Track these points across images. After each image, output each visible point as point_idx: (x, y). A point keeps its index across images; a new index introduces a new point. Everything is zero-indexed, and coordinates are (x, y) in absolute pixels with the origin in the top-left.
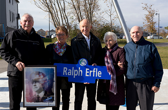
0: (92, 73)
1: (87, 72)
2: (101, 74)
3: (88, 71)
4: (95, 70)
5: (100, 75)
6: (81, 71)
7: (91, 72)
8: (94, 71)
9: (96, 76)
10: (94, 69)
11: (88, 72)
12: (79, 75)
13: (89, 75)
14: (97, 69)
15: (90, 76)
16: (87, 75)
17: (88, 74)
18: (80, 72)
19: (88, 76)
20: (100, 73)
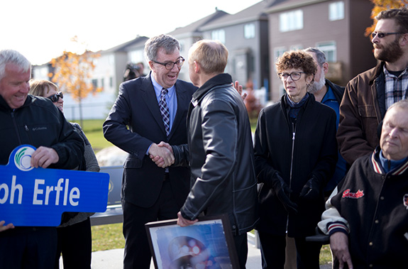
0: (53, 194)
1: (37, 191)
2: (78, 196)
3: (40, 187)
4: (63, 185)
5: (75, 200)
6: (20, 187)
7: (49, 190)
8: (59, 189)
9: (65, 204)
10: (61, 181)
11: (41, 192)
12: (12, 202)
13: (44, 202)
14: (67, 181)
15: (47, 203)
16: (36, 202)
17: (41, 197)
18: (17, 191)
19: (40, 202)
20: (75, 193)
